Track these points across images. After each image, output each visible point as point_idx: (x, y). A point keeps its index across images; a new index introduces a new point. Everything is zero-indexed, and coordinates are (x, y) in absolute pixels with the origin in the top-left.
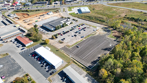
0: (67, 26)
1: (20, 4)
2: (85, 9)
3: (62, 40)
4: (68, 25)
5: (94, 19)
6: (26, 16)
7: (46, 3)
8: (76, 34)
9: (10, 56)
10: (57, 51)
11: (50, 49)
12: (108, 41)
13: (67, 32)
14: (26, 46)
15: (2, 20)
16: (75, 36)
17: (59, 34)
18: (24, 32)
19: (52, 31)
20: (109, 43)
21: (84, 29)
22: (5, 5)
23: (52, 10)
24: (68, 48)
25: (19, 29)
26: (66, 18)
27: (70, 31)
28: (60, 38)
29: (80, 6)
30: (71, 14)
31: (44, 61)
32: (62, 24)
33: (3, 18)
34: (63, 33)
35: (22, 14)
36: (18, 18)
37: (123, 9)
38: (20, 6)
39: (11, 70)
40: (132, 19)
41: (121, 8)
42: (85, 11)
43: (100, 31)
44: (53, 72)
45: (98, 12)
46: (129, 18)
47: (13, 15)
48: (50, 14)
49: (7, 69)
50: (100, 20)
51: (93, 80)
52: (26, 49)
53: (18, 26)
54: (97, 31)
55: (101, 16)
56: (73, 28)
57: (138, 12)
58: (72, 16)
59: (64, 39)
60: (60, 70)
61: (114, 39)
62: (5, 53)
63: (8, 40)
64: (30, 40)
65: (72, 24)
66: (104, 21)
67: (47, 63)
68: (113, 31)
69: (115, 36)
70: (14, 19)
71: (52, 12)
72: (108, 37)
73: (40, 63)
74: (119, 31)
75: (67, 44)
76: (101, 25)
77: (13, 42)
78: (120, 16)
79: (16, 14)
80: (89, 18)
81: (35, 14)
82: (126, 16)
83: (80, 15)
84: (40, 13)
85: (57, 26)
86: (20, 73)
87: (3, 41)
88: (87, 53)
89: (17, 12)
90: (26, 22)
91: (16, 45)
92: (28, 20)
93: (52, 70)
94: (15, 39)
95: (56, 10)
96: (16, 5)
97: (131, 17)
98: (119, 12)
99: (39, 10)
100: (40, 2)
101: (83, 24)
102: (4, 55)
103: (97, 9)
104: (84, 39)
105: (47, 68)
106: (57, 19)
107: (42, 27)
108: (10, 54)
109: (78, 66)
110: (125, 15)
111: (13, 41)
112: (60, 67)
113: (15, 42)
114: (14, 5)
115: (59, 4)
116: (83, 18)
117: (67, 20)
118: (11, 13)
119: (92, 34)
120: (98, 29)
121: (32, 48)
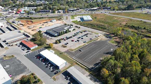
0: (70, 33)
1: (24, 12)
2: (88, 18)
3: (66, 44)
4: (71, 31)
5: (96, 26)
6: (30, 23)
7: (49, 11)
8: (79, 39)
9: (16, 58)
10: (61, 54)
11: (54, 52)
12: (109, 46)
13: (70, 38)
14: (30, 50)
15: (7, 26)
16: (78, 41)
17: (62, 39)
18: (29, 37)
19: (55, 36)
20: (110, 48)
21: (87, 35)
22: (9, 12)
23: (55, 18)
24: (71, 51)
25: (24, 34)
26: (69, 25)
27: (73, 37)
28: (63, 42)
29: (83, 15)
30: (74, 22)
31: (49, 62)
32: (65, 30)
33: (7, 24)
34: (66, 38)
35: (26, 21)
36: (23, 25)
37: (124, 18)
38: (24, 13)
39: (17, 69)
40: (133, 27)
41: (122, 17)
42: (87, 19)
43: (101, 37)
44: (57, 72)
45: (100, 20)
46: (130, 26)
47: (17, 22)
48: (54, 21)
49: (14, 69)
50: (102, 28)
51: (95, 79)
52: (31, 52)
53: (22, 31)
54: (99, 37)
55: (103, 24)
56: (76, 34)
57: (138, 21)
58: (75, 23)
59: (67, 43)
60: (64, 70)
61: (115, 44)
62: (10, 55)
63: (13, 44)
64: (35, 44)
65: (75, 31)
66: (106, 29)
67: (51, 64)
68: (115, 38)
69: (116, 42)
70: (19, 25)
71: (55, 20)
72: (110, 42)
73: (45, 64)
74: (120, 38)
75: (70, 48)
76: (102, 32)
77: (18, 46)
78: (121, 24)
79: (20, 21)
80: (92, 26)
81: (38, 21)
82: (126, 25)
83: (83, 22)
84: (44, 21)
85: (61, 32)
86: (26, 72)
87: (9, 45)
88: (89, 56)
89: (21, 19)
90: (30, 28)
91: (22, 49)
92: (33, 27)
93: (56, 70)
94: (20, 43)
95: (60, 18)
96: (21, 13)
97: (131, 25)
98: (120, 20)
99: (42, 18)
100: (43, 11)
101: (86, 31)
102: (10, 57)
103: (99, 18)
104: (87, 44)
105: (51, 68)
106: (60, 26)
107: (46, 33)
108: (15, 56)
109: (81, 67)
110: (126, 23)
111: (18, 44)
112: (63, 67)
113: (20, 46)
114: (18, 12)
115: (62, 13)
116: (86, 26)
117: (70, 27)
118: (15, 20)
119: (94, 40)
120: (100, 36)
121: (36, 51)
